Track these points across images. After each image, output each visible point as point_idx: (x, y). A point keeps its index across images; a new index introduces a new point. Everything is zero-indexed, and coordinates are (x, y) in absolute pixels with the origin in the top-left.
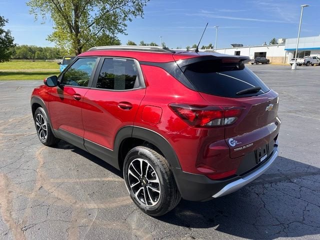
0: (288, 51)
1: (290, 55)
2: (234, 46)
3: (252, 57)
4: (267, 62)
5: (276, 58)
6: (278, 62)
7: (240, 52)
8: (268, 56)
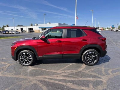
0: (40, 28)
1: (41, 29)
2: (19, 26)
3: (28, 30)
4: (34, 32)
5: (36, 30)
6: (37, 32)
7: (22, 28)
8: (33, 30)
